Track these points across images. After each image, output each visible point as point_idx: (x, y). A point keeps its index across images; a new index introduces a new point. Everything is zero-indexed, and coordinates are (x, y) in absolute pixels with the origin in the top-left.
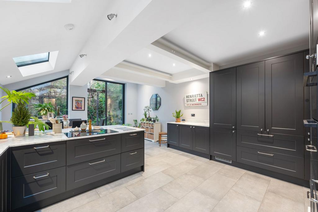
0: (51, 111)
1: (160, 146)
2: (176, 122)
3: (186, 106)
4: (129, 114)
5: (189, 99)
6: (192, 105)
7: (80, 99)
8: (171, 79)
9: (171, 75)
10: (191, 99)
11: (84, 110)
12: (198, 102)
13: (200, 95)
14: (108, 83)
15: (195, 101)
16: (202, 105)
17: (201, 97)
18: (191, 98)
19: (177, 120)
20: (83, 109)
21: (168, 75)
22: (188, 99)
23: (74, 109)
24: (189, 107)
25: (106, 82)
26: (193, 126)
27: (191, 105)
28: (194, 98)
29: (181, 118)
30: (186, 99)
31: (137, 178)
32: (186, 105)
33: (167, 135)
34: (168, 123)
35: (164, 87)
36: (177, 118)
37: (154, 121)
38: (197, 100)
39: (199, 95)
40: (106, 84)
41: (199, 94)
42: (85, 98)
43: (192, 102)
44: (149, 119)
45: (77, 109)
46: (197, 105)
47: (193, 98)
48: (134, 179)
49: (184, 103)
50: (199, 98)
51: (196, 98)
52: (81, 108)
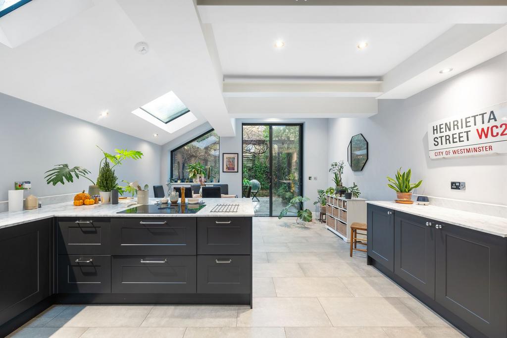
0: (200, 173)
1: (351, 256)
2: (397, 202)
3: (434, 157)
4: (310, 178)
5: (442, 134)
6: (454, 152)
7: (232, 156)
8: (378, 89)
9: (379, 78)
10: (450, 133)
11: (238, 172)
12: (478, 141)
13: (486, 117)
14: (274, 127)
15: (465, 138)
16: (495, 150)
17: (493, 122)
18: (448, 133)
19: (398, 197)
20: (236, 170)
21: (374, 82)
22: (439, 135)
23: (225, 170)
24: (442, 160)
25: (270, 125)
26: (435, 222)
27: (452, 154)
28: (460, 130)
29: (415, 194)
30: (431, 137)
31: (225, 317)
32: (432, 155)
33: (366, 231)
34: (369, 202)
35: (374, 114)
36: (401, 192)
37: (349, 196)
38: (473, 135)
39: (479, 119)
40: (271, 128)
41: (483, 115)
42: (238, 154)
43: (452, 145)
44: (342, 191)
45: (229, 169)
46: (476, 153)
47: (457, 131)
48: (219, 317)
49: (427, 151)
50: (480, 126)
51: (468, 129)
52: (234, 170)
